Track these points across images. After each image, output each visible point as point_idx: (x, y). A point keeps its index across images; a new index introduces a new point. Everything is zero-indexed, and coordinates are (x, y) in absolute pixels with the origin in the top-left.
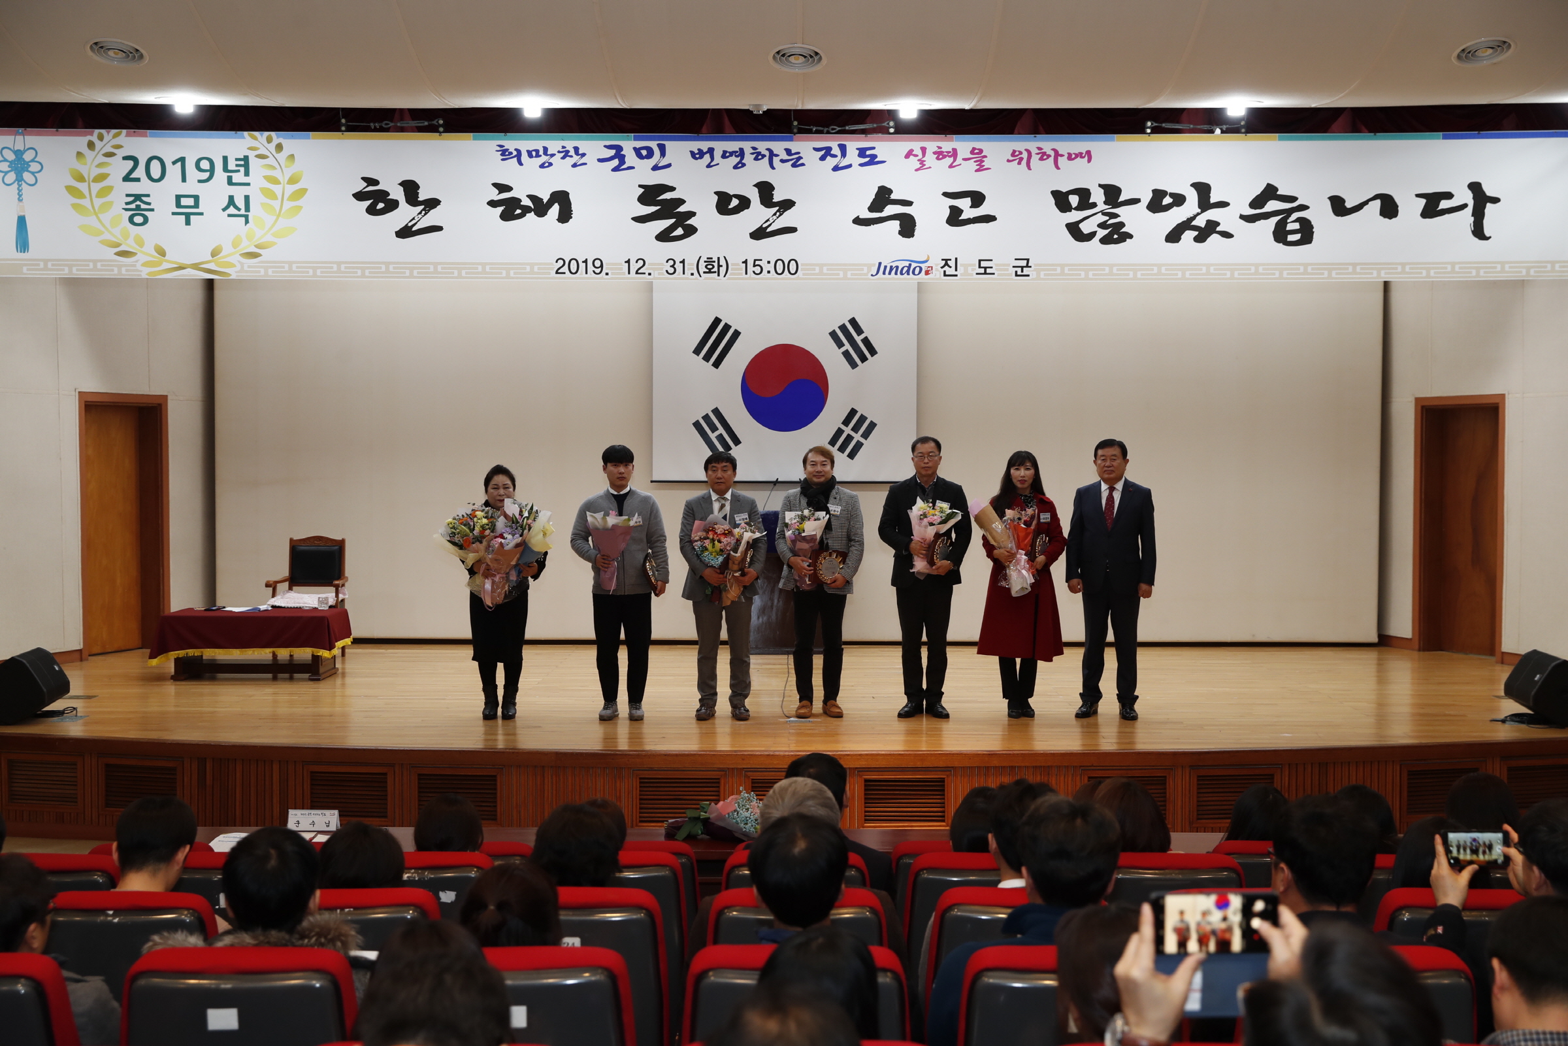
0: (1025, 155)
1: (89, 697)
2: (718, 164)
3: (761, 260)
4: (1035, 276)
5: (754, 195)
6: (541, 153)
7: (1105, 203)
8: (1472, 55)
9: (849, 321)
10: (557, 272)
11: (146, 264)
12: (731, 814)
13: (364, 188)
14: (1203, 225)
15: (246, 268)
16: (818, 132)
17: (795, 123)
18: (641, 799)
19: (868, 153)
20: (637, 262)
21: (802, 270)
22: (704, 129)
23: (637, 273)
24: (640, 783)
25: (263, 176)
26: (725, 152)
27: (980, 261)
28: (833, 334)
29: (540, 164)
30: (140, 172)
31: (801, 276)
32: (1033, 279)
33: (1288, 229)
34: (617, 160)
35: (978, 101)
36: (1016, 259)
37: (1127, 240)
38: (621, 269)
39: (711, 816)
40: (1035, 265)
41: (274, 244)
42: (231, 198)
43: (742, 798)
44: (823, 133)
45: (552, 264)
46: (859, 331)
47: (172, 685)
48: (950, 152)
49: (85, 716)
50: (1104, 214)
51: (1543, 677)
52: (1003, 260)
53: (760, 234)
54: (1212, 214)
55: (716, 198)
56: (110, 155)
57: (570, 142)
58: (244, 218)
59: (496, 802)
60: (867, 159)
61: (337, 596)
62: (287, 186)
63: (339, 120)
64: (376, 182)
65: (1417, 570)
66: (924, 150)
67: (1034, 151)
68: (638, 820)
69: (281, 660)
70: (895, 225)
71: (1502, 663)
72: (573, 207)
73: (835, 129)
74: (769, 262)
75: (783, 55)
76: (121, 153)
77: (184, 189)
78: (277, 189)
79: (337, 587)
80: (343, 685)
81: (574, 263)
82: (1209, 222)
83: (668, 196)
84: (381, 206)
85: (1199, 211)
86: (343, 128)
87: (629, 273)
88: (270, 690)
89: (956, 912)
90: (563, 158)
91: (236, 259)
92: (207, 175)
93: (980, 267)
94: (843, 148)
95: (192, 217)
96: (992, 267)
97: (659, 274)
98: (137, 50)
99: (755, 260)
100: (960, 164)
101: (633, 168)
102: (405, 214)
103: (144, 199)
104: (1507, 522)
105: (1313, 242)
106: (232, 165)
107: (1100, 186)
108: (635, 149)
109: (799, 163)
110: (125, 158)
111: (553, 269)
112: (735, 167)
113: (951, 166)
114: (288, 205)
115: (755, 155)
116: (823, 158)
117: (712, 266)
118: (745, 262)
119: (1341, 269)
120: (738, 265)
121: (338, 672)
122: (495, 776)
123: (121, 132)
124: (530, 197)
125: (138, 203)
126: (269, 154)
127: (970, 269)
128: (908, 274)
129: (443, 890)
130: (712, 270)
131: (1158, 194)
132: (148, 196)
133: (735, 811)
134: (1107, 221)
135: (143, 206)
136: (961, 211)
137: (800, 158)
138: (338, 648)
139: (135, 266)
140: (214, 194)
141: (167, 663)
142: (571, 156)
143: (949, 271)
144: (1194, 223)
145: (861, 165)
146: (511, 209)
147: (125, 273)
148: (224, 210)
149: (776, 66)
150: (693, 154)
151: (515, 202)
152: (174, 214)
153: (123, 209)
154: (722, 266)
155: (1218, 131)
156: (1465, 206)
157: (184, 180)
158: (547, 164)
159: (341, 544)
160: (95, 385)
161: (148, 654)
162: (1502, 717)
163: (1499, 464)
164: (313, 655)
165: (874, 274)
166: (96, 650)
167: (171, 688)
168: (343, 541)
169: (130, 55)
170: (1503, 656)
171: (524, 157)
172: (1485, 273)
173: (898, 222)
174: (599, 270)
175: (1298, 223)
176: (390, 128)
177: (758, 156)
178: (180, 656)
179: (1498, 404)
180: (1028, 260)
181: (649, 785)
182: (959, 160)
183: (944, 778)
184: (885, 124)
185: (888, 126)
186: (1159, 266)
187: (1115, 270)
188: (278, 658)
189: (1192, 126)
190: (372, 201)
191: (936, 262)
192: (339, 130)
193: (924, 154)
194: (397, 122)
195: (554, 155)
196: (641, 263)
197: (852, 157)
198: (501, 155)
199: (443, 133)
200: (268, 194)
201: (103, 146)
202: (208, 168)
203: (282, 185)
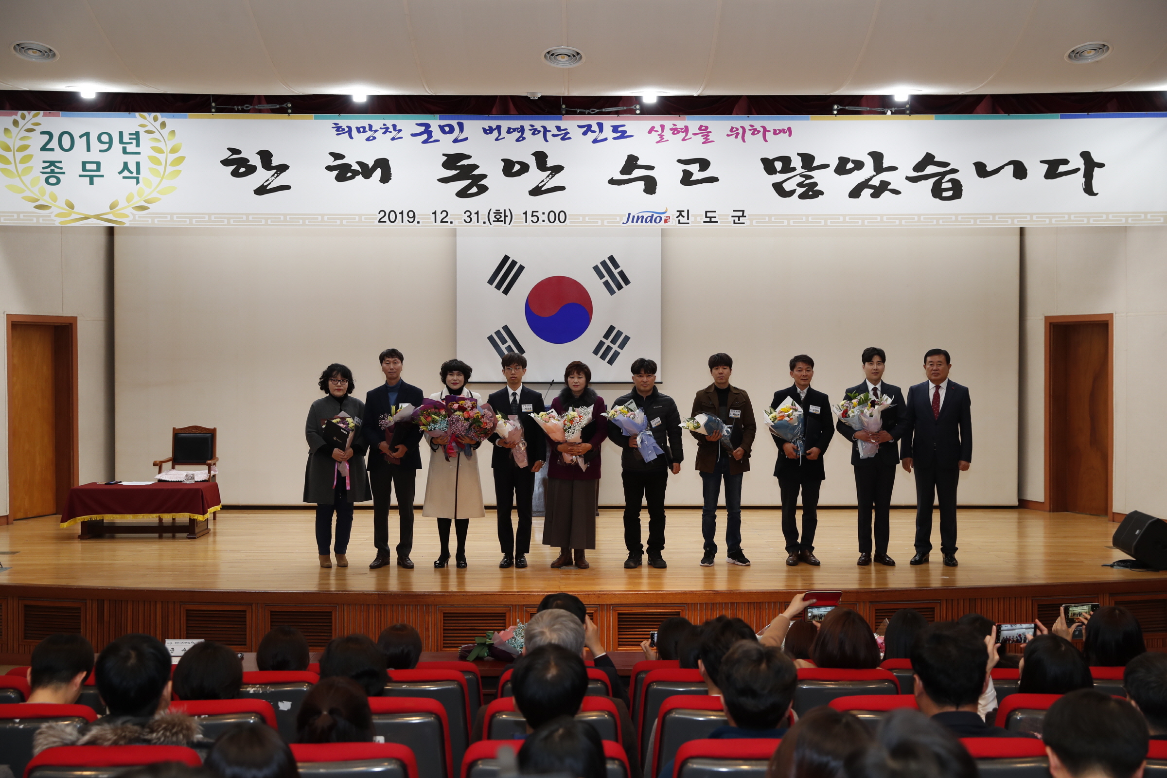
0: (740, 131)
1: (13, 553)
2: (504, 138)
3: (538, 212)
4: (748, 224)
5: (532, 162)
6: (367, 129)
7: (802, 167)
8: (1079, 55)
9: (608, 258)
10: (380, 221)
11: (58, 215)
12: (510, 640)
13: (229, 157)
14: (877, 184)
15: (137, 218)
16: (581, 113)
17: (564, 106)
18: (444, 630)
19: (620, 129)
20: (441, 213)
21: (569, 219)
22: (494, 110)
23: (442, 221)
24: (444, 617)
25: (151, 147)
26: (509, 129)
27: (706, 212)
28: (596, 268)
29: (366, 138)
30: (54, 144)
31: (569, 224)
32: (747, 226)
33: (942, 187)
34: (426, 135)
35: (704, 90)
36: (734, 211)
37: (820, 196)
38: (430, 219)
39: (495, 642)
40: (749, 215)
41: (160, 199)
42: (126, 164)
44: (585, 114)
45: (375, 215)
46: (616, 266)
47: (79, 543)
48: (683, 129)
49: (9, 568)
50: (802, 176)
51: (1142, 532)
52: (724, 212)
53: (536, 191)
54: (885, 176)
55: (503, 164)
56: (30, 130)
57: (390, 121)
58: (135, 180)
60: (619, 134)
61: (209, 472)
62: (169, 154)
63: (210, 104)
64: (239, 152)
65: (1048, 449)
66: (663, 127)
67: (747, 128)
68: (442, 646)
69: (178, 523)
70: (641, 185)
71: (1113, 521)
72: (392, 171)
73: (595, 111)
74: (544, 213)
75: (552, 55)
76: (39, 129)
77: (88, 157)
78: (162, 157)
79: (209, 466)
80: (214, 542)
81: (392, 214)
82: (882, 182)
83: (465, 162)
84: (242, 170)
85: (875, 173)
86: (213, 110)
87: (435, 222)
88: (157, 546)
89: (675, 715)
90: (384, 133)
91: (129, 211)
92: (107, 146)
93: (706, 217)
94: (600, 126)
95: (94, 178)
96: (715, 217)
97: (459, 222)
98: (51, 50)
99: (533, 212)
100: (691, 138)
101: (438, 141)
102: (261, 176)
103: (57, 164)
104: (1116, 412)
105: (962, 197)
106: (126, 139)
107: (798, 154)
108: (440, 126)
109: (567, 137)
110: (42, 133)
111: (376, 219)
112: (518, 140)
113: (684, 140)
114: (170, 169)
115: (533, 131)
116: (585, 133)
117: (500, 216)
118: (526, 213)
119: (983, 218)
120: (520, 215)
121: (210, 532)
122: (331, 612)
123: (39, 114)
124: (358, 163)
125: (52, 167)
126: (155, 130)
127: (698, 218)
128: (651, 222)
129: (281, 701)
130: (500, 220)
131: (843, 161)
132: (60, 162)
133: (513, 638)
134: (804, 181)
135: (56, 170)
136: (691, 174)
137: (568, 133)
138: (210, 513)
139: (50, 216)
140: (112, 161)
141: (75, 525)
142: (391, 132)
143: (683, 220)
144: (870, 183)
145: (614, 138)
146: (344, 173)
147: (42, 222)
148: (120, 173)
149: (548, 63)
150: (485, 130)
151: (347, 167)
152: (80, 176)
153: (41, 172)
154: (507, 216)
155: (889, 113)
156: (1078, 170)
157: (88, 150)
158: (371, 138)
159: (213, 432)
160: (20, 309)
161: (60, 519)
162: (1111, 563)
163: (1109, 368)
164: (190, 519)
165: (625, 222)
166: (20, 515)
167: (78, 545)
168: (215, 430)
169: (45, 54)
170: (1113, 515)
171: (354, 132)
172: (1094, 221)
173: (643, 183)
174: (412, 219)
175: (950, 183)
176: (250, 109)
177: (535, 132)
178: (86, 520)
179: (1108, 321)
180: (743, 211)
181: (451, 618)
182: (690, 135)
183: (680, 612)
184: (633, 107)
185: (635, 108)
186: (844, 216)
187: (810, 219)
188: (163, 521)
189: (868, 109)
190: (235, 166)
191: (673, 213)
192: (210, 111)
193: (663, 130)
194: (255, 106)
195: (377, 131)
196: (444, 214)
197: (608, 132)
198: (336, 131)
199: (291, 113)
200: (155, 161)
201: (25, 124)
202: (108, 141)
203: (165, 154)
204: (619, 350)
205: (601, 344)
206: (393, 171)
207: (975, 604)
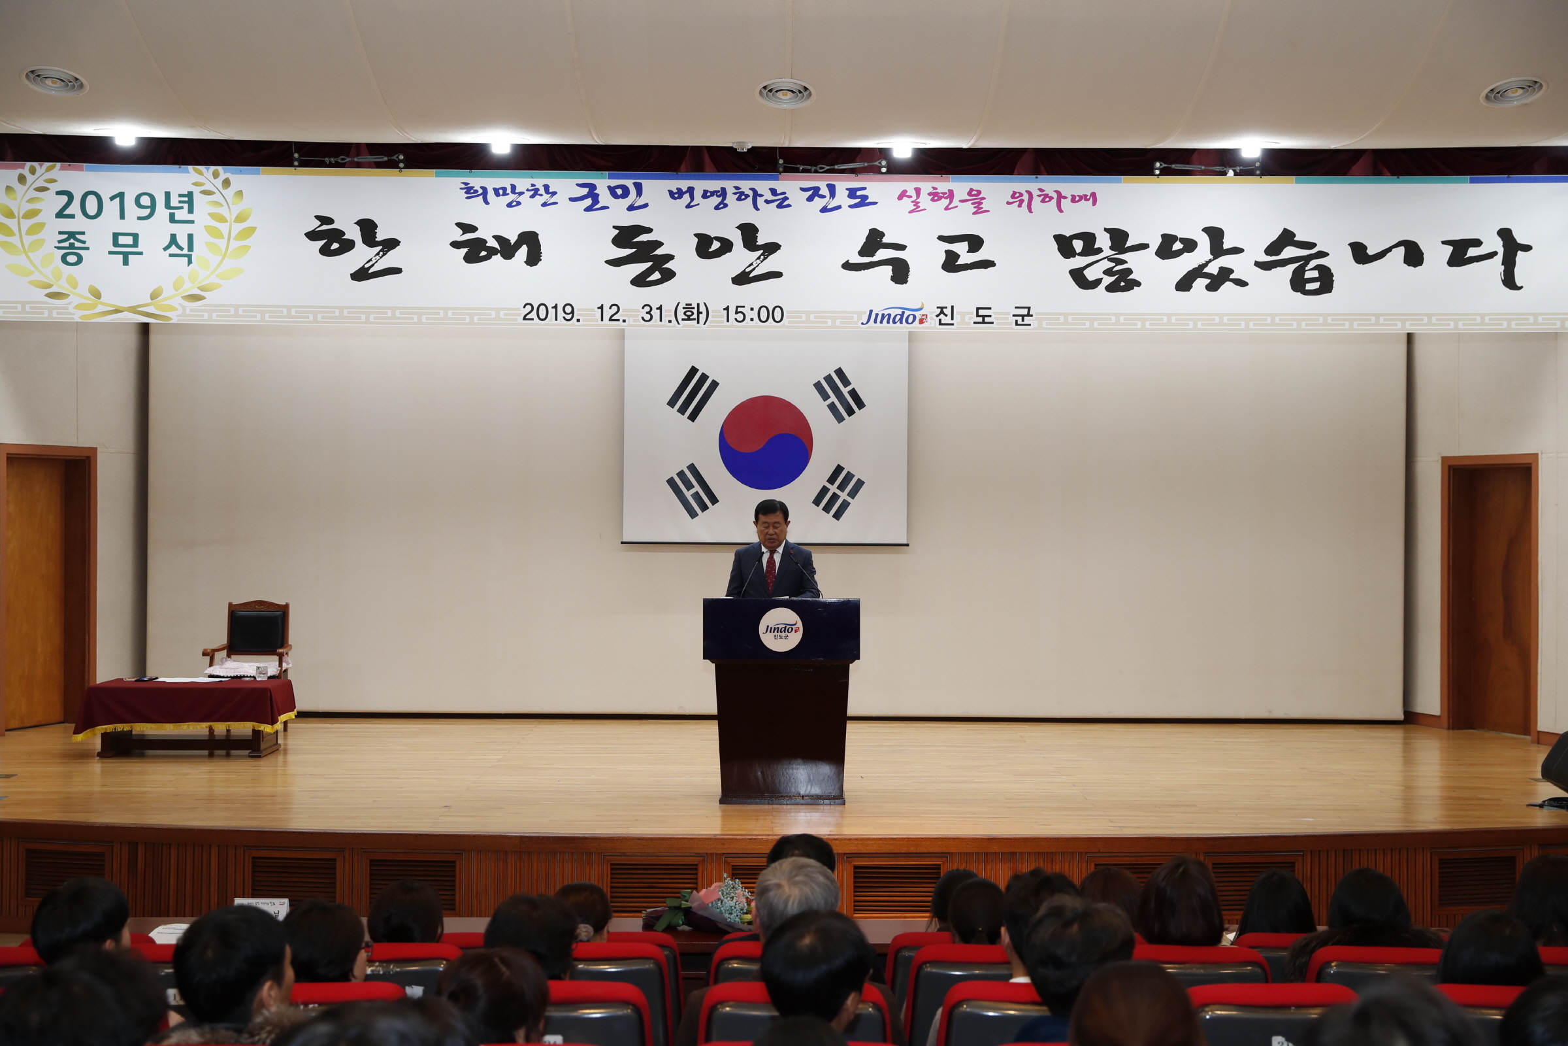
0: (1026, 197)
1: (7, 776)
2: (698, 204)
3: (744, 307)
4: (1036, 326)
5: (736, 238)
6: (509, 191)
7: (1111, 248)
8: (1501, 96)
9: (835, 371)
10: (525, 319)
11: (78, 307)
12: (714, 903)
13: (317, 228)
14: (1215, 272)
15: (188, 312)
16: (805, 171)
17: (781, 161)
18: (612, 887)
19: (859, 193)
20: (610, 308)
21: (788, 317)
22: (683, 167)
23: (611, 319)
24: (612, 869)
25: (208, 214)
26: (705, 192)
27: (978, 309)
28: (818, 386)
29: (507, 203)
31: (786, 324)
32: (1034, 329)
33: (1306, 277)
34: (590, 199)
35: (976, 139)
36: (1016, 308)
37: (1135, 288)
38: (594, 315)
39: (693, 906)
40: (1037, 314)
41: (218, 286)
42: (173, 237)
43: (726, 886)
44: (811, 173)
45: (519, 309)
46: (846, 382)
47: (98, 762)
48: (946, 193)
50: (1110, 260)
52: (1003, 309)
53: (742, 279)
54: (1225, 261)
55: (696, 240)
56: (42, 189)
57: (540, 179)
58: (186, 259)
59: (454, 890)
60: (858, 200)
61: (280, 665)
62: (233, 224)
63: (292, 154)
64: (330, 221)
65: (1446, 643)
66: (918, 191)
67: (1035, 193)
69: (235, 736)
70: (888, 270)
71: (1538, 743)
73: (824, 168)
74: (752, 309)
75: (771, 91)
76: (54, 188)
77: (122, 227)
78: (223, 228)
79: (280, 656)
80: (285, 762)
81: (542, 308)
82: (1222, 269)
83: (643, 238)
84: (335, 246)
85: (1211, 257)
86: (296, 163)
87: (602, 320)
89: (965, 1008)
90: (532, 197)
91: (178, 301)
93: (978, 315)
94: (832, 189)
96: (990, 316)
97: (635, 321)
98: (77, 79)
99: (737, 307)
100: (957, 206)
101: (606, 208)
102: (361, 255)
103: (78, 236)
104: (1542, 590)
105: (1333, 291)
106: (174, 202)
107: (1106, 230)
108: (609, 187)
109: (785, 204)
110: (58, 193)
111: (520, 314)
112: (717, 208)
113: (947, 208)
114: (234, 244)
115: (738, 195)
116: (810, 199)
117: (691, 313)
118: (727, 309)
120: (719, 311)
121: (281, 749)
122: (454, 862)
123: (55, 166)
124: (496, 237)
125: (72, 241)
126: (215, 190)
127: (967, 318)
128: (901, 323)
129: (409, 984)
130: (691, 318)
131: (1168, 240)
132: (83, 233)
133: (719, 899)
134: (1114, 267)
135: (77, 244)
136: (957, 256)
137: (786, 198)
138: (281, 723)
139: (67, 308)
140: (156, 232)
141: (93, 739)
142: (541, 195)
143: (945, 320)
144: (1206, 270)
145: (851, 206)
146: (475, 251)
147: (56, 316)
148: (165, 249)
149: (764, 102)
150: (671, 194)
151: (481, 243)
152: (110, 253)
153: (55, 247)
154: (701, 313)
155: (1231, 173)
156: (1494, 254)
157: (122, 216)
158: (515, 203)
159: (285, 609)
160: (19, 436)
161: (72, 729)
162: (1539, 802)
163: (1532, 529)
164: (254, 730)
165: (865, 322)
166: (15, 723)
167: (97, 766)
168: (286, 607)
169: (70, 84)
170: (1538, 735)
171: (491, 195)
172: (1517, 324)
173: (890, 268)
174: (570, 316)
175: (1317, 271)
176: (346, 163)
177: (741, 196)
178: (108, 731)
179: (1531, 464)
180: (1029, 308)
181: (621, 872)
182: (955, 202)
183: (940, 865)
184: (877, 163)
185: (879, 165)
186: (1169, 316)
187: (1122, 319)
188: (215, 733)
189: (1203, 168)
190: (326, 240)
191: (931, 310)
192: (291, 165)
193: (918, 194)
194: (354, 158)
195: (523, 193)
196: (615, 309)
197: (842, 197)
198: (466, 193)
199: (403, 168)
200: (213, 232)
201: (34, 182)
202: (149, 205)
203: (229, 223)
204: (849, 499)
205: (824, 490)
206: (544, 249)
207: (1352, 859)
